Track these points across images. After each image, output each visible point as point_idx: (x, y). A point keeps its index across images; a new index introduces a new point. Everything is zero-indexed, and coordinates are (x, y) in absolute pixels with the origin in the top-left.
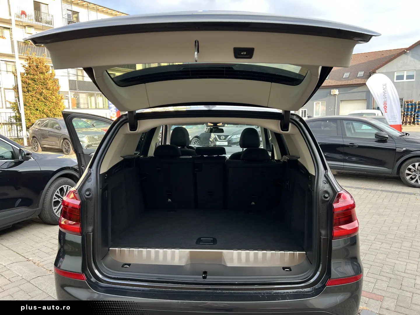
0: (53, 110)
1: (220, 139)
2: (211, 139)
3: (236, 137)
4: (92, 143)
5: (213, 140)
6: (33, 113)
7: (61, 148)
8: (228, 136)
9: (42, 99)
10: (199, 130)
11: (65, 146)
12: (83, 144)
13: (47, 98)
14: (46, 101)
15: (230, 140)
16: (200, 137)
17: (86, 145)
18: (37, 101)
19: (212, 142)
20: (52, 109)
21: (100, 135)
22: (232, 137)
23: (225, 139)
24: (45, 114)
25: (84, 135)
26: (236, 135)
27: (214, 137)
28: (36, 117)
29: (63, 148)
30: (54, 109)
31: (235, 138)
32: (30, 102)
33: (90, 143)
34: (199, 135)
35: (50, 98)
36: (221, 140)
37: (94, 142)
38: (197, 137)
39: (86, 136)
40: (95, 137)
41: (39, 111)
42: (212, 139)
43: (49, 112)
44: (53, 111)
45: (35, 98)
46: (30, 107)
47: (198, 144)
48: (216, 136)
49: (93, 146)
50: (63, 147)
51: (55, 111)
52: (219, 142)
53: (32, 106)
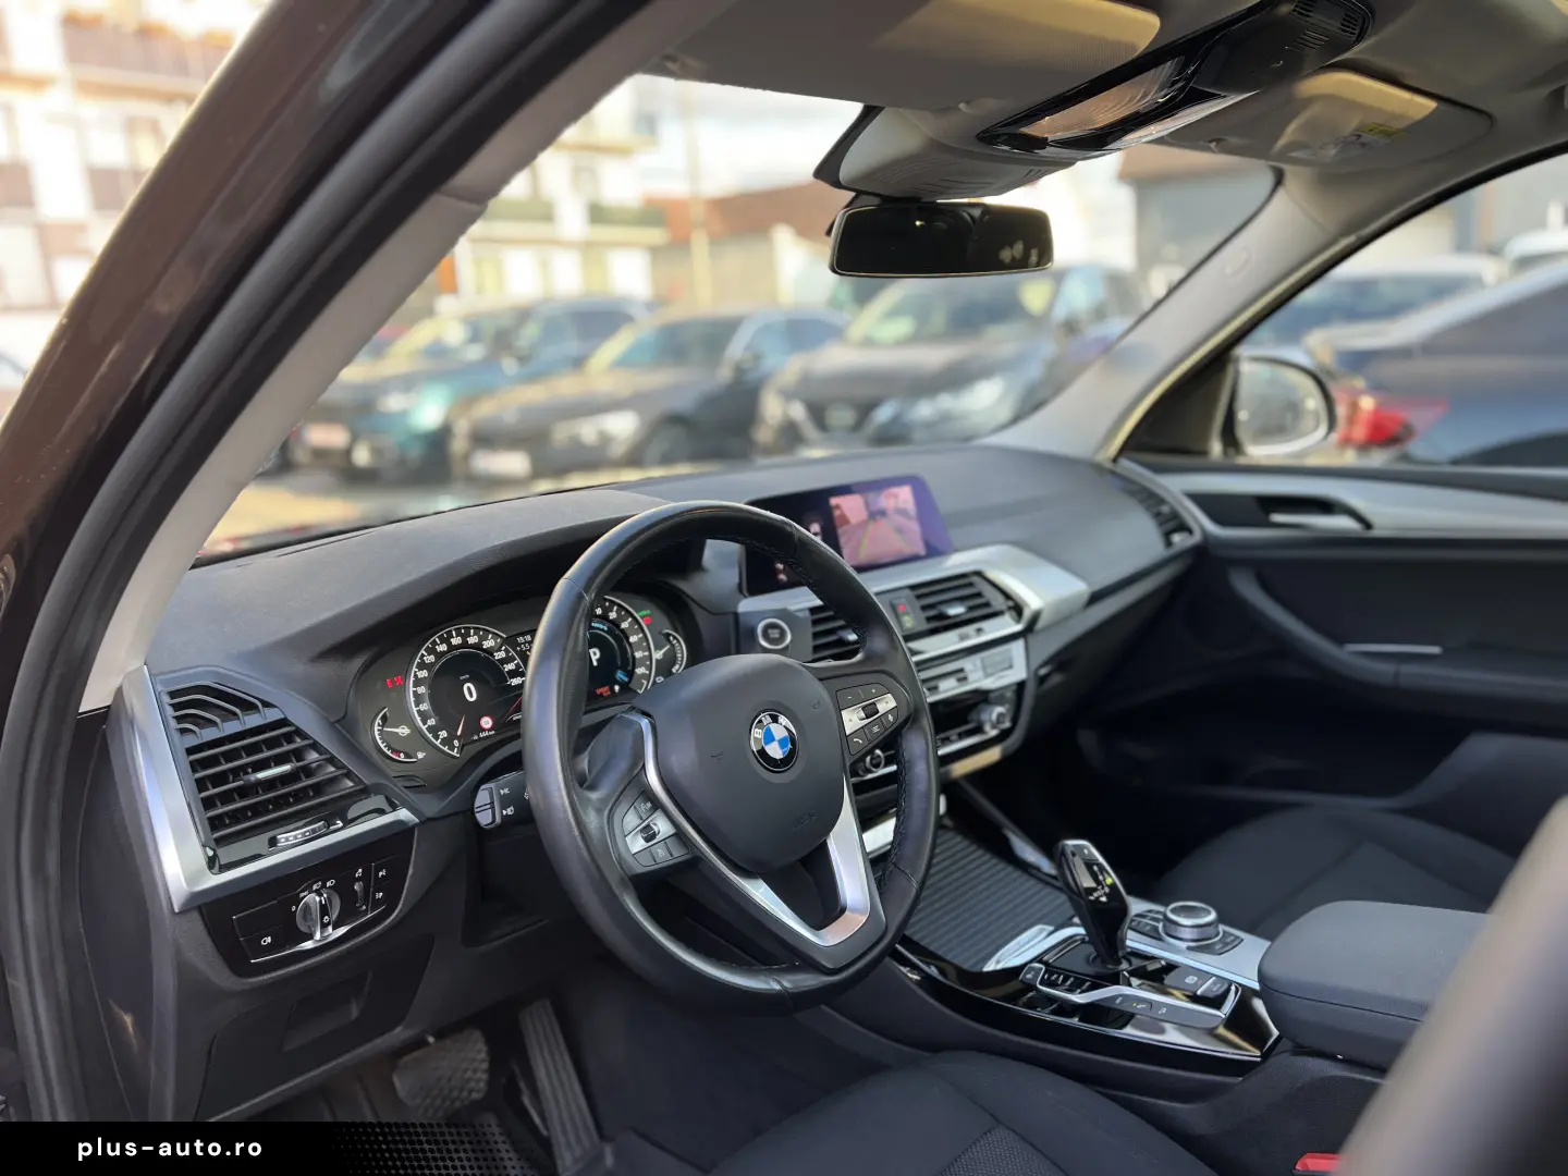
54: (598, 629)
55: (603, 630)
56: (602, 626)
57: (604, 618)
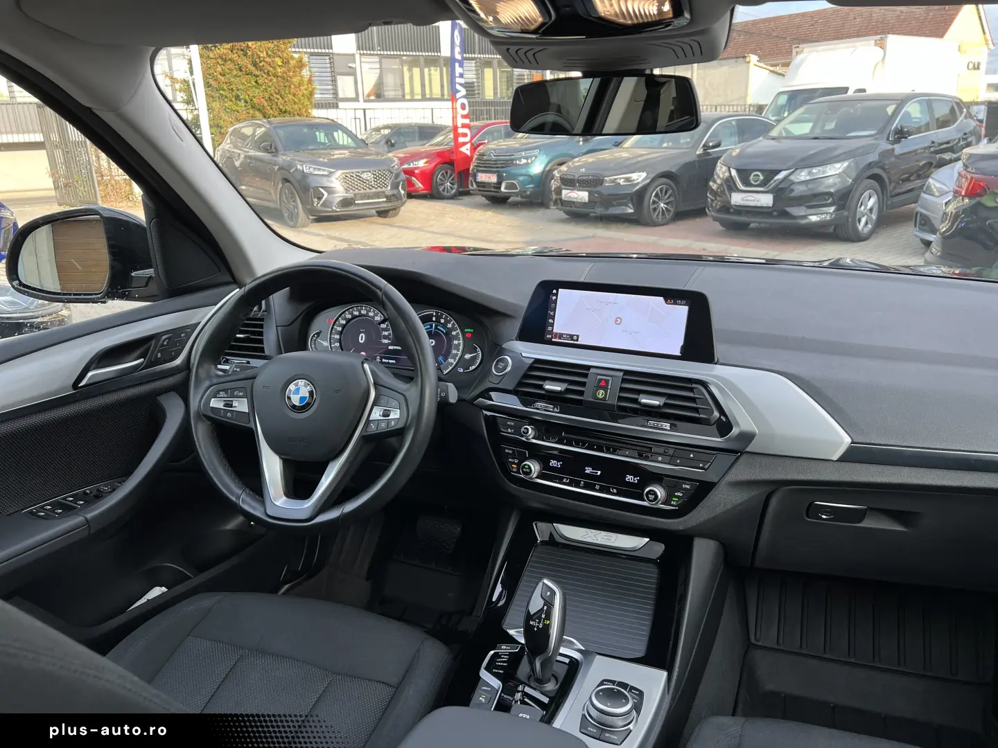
0: (278, 99)
1: (746, 182)
2: (715, 182)
3: (808, 178)
4: (355, 195)
5: (722, 184)
6: (229, 108)
7: (279, 207)
8: (778, 172)
9: (249, 66)
10: (676, 151)
11: (285, 201)
12: (330, 196)
13: (261, 64)
14: (257, 73)
15: (782, 190)
16: (679, 174)
17: (339, 199)
18: (235, 72)
19: (715, 193)
20: (275, 95)
21: (380, 168)
22: (792, 178)
23: (763, 184)
24: (258, 110)
25: (333, 170)
26: (806, 170)
27: (727, 174)
28: (237, 119)
29: (283, 207)
30: (279, 97)
31: (803, 178)
32: (219, 76)
33: (350, 195)
34: (674, 170)
35: (267, 62)
36: (751, 185)
37: (363, 191)
38: (667, 175)
39: (339, 173)
40: (364, 176)
41: (243, 101)
42: (719, 181)
43: (266, 104)
44: (276, 100)
45: (231, 66)
46: (221, 92)
47: (672, 199)
48: (734, 173)
49: (358, 204)
50: (283, 204)
51: (283, 102)
52: (743, 195)
53: (225, 88)
54: (440, 330)
55: (442, 332)
56: (443, 330)
57: (444, 326)
